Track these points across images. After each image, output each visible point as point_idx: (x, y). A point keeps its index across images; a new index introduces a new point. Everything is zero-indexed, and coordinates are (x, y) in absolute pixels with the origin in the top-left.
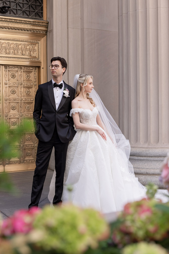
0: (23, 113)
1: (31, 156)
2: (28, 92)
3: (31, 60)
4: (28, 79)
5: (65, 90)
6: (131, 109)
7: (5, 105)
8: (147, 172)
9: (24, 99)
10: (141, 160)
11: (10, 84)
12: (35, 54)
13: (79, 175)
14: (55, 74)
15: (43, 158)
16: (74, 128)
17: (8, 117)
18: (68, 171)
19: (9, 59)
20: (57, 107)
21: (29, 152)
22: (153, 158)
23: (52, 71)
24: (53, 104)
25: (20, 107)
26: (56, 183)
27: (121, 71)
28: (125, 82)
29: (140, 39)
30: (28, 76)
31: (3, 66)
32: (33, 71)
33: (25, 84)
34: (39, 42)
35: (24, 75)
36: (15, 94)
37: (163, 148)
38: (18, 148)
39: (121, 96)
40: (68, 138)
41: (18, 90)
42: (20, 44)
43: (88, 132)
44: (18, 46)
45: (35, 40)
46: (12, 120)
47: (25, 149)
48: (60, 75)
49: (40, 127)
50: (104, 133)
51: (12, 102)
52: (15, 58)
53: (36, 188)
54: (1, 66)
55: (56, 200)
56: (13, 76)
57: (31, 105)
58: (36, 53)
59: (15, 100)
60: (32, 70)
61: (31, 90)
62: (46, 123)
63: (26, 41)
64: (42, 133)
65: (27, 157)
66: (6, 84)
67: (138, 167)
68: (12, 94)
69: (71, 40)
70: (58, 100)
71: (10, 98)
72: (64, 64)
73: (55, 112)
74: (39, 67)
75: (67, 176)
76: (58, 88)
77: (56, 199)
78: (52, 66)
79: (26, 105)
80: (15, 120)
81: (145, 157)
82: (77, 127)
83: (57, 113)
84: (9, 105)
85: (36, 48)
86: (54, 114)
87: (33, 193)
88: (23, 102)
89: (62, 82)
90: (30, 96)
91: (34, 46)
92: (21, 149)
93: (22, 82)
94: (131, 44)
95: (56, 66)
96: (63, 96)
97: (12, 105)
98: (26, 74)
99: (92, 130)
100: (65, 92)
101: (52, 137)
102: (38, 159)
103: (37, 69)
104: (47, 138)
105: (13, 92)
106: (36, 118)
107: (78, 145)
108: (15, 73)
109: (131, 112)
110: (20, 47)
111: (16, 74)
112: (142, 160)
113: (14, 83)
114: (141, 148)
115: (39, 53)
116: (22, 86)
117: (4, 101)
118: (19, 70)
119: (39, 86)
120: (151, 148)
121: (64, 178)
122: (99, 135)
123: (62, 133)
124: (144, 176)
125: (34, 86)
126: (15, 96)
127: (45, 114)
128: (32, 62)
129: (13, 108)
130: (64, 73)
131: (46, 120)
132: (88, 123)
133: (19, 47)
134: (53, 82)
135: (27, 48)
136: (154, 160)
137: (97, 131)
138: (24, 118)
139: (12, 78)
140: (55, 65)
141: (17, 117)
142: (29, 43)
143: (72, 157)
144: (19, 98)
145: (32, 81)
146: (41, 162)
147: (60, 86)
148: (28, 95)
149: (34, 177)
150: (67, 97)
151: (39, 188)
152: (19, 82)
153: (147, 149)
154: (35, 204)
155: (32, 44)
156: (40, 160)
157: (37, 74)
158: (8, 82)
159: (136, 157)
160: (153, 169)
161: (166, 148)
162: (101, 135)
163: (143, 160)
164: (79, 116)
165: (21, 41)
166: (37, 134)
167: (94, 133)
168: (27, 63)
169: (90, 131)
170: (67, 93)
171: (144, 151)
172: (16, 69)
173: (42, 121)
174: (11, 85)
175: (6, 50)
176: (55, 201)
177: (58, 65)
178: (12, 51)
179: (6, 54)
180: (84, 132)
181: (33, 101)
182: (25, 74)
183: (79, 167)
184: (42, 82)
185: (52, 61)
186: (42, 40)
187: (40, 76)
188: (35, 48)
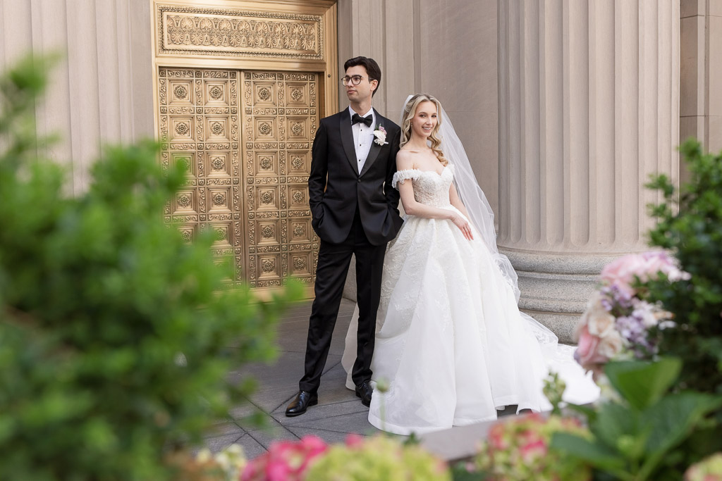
0: (287, 176)
1: (305, 269)
2: (297, 128)
3: (304, 57)
4: (298, 100)
5: (378, 130)
6: (527, 167)
7: (246, 158)
8: (562, 307)
9: (288, 145)
10: (548, 280)
11: (258, 112)
12: (312, 45)
13: (411, 316)
14: (355, 96)
15: (329, 277)
16: (398, 212)
17: (254, 184)
18: (387, 306)
19: (256, 57)
20: (360, 166)
21: (299, 259)
22: (575, 276)
23: (348, 89)
24: (351, 161)
25: (281, 162)
26: (359, 332)
27: (503, 82)
28: (513, 106)
29: (546, 9)
30: (296, 94)
31: (243, 74)
32: (308, 82)
33: (291, 110)
34: (321, 18)
35: (288, 92)
36: (269, 135)
37: (598, 254)
38: (276, 251)
39: (503, 136)
40: (384, 234)
41: (275, 126)
42: (279, 25)
43: (433, 221)
44: (275, 28)
45: (310, 14)
46: (263, 191)
47: (290, 254)
48: (366, 97)
49: (323, 211)
50: (466, 224)
51: (262, 152)
52: (267, 54)
53: (315, 344)
54: (238, 73)
55: (360, 370)
56: (265, 95)
57: (304, 158)
58: (313, 42)
59: (268, 147)
60: (307, 80)
61: (302, 124)
62: (338, 202)
63: (291, 18)
64: (328, 223)
65: (296, 271)
66: (249, 112)
67: (542, 296)
68: (262, 133)
69: (391, 13)
70: (362, 153)
71: (258, 144)
72: (374, 72)
73: (356, 177)
74: (321, 74)
75: (384, 317)
76: (362, 125)
77: (359, 367)
78: (348, 78)
79: (293, 158)
80: (270, 190)
81: (557, 273)
82: (408, 212)
83: (359, 180)
84: (256, 157)
85: (314, 31)
86: (353, 183)
87: (310, 354)
88: (286, 150)
89: (371, 112)
90: (303, 138)
91: (309, 27)
92: (282, 254)
93: (285, 107)
94: (526, 20)
95: (357, 78)
96: (373, 141)
97: (262, 158)
98: (293, 90)
99: (440, 217)
100: (378, 133)
101: (351, 233)
102: (320, 279)
103: (317, 77)
104: (338, 236)
105: (265, 130)
106: (316, 191)
107: (410, 249)
108: (268, 88)
109: (527, 174)
110: (278, 29)
111: (271, 91)
112: (550, 280)
113: (267, 110)
114: (548, 253)
115: (321, 42)
116: (285, 115)
117: (245, 150)
118: (277, 81)
119: (321, 122)
120: (572, 254)
121: (378, 321)
122: (456, 228)
123: (371, 224)
124: (554, 317)
125: (309, 116)
126: (269, 138)
127: (333, 183)
128: (304, 63)
129: (266, 165)
130: (374, 92)
131: (337, 196)
132: (431, 202)
133: (277, 31)
134: (352, 113)
135: (294, 32)
136: (578, 282)
137: (452, 219)
138: (289, 186)
139: (262, 98)
140: (353, 76)
141: (273, 183)
142: (299, 21)
143: (395, 276)
144: (278, 142)
145: (305, 104)
146: (326, 286)
147: (367, 122)
148: (298, 134)
149: (311, 318)
150: (382, 145)
151: (321, 343)
152: (277, 107)
153: (562, 257)
154: (314, 378)
155: (305, 22)
156: (323, 283)
157: (316, 88)
158: (253, 107)
159: (538, 274)
160: (575, 300)
161: (606, 253)
162: (461, 229)
163: (553, 281)
164: (414, 187)
165: (282, 17)
166: (317, 225)
167: (445, 223)
168: (295, 66)
169: (436, 219)
170: (382, 136)
171: (556, 261)
172: (271, 79)
173: (328, 197)
174: (259, 114)
175: (248, 38)
176: (357, 372)
177: (361, 77)
178: (262, 38)
179: (249, 45)
180: (423, 222)
181: (308, 148)
182: (290, 90)
183: (411, 298)
184: (329, 113)
185: (346, 67)
186: (327, 13)
187: (324, 94)
188: (312, 31)
